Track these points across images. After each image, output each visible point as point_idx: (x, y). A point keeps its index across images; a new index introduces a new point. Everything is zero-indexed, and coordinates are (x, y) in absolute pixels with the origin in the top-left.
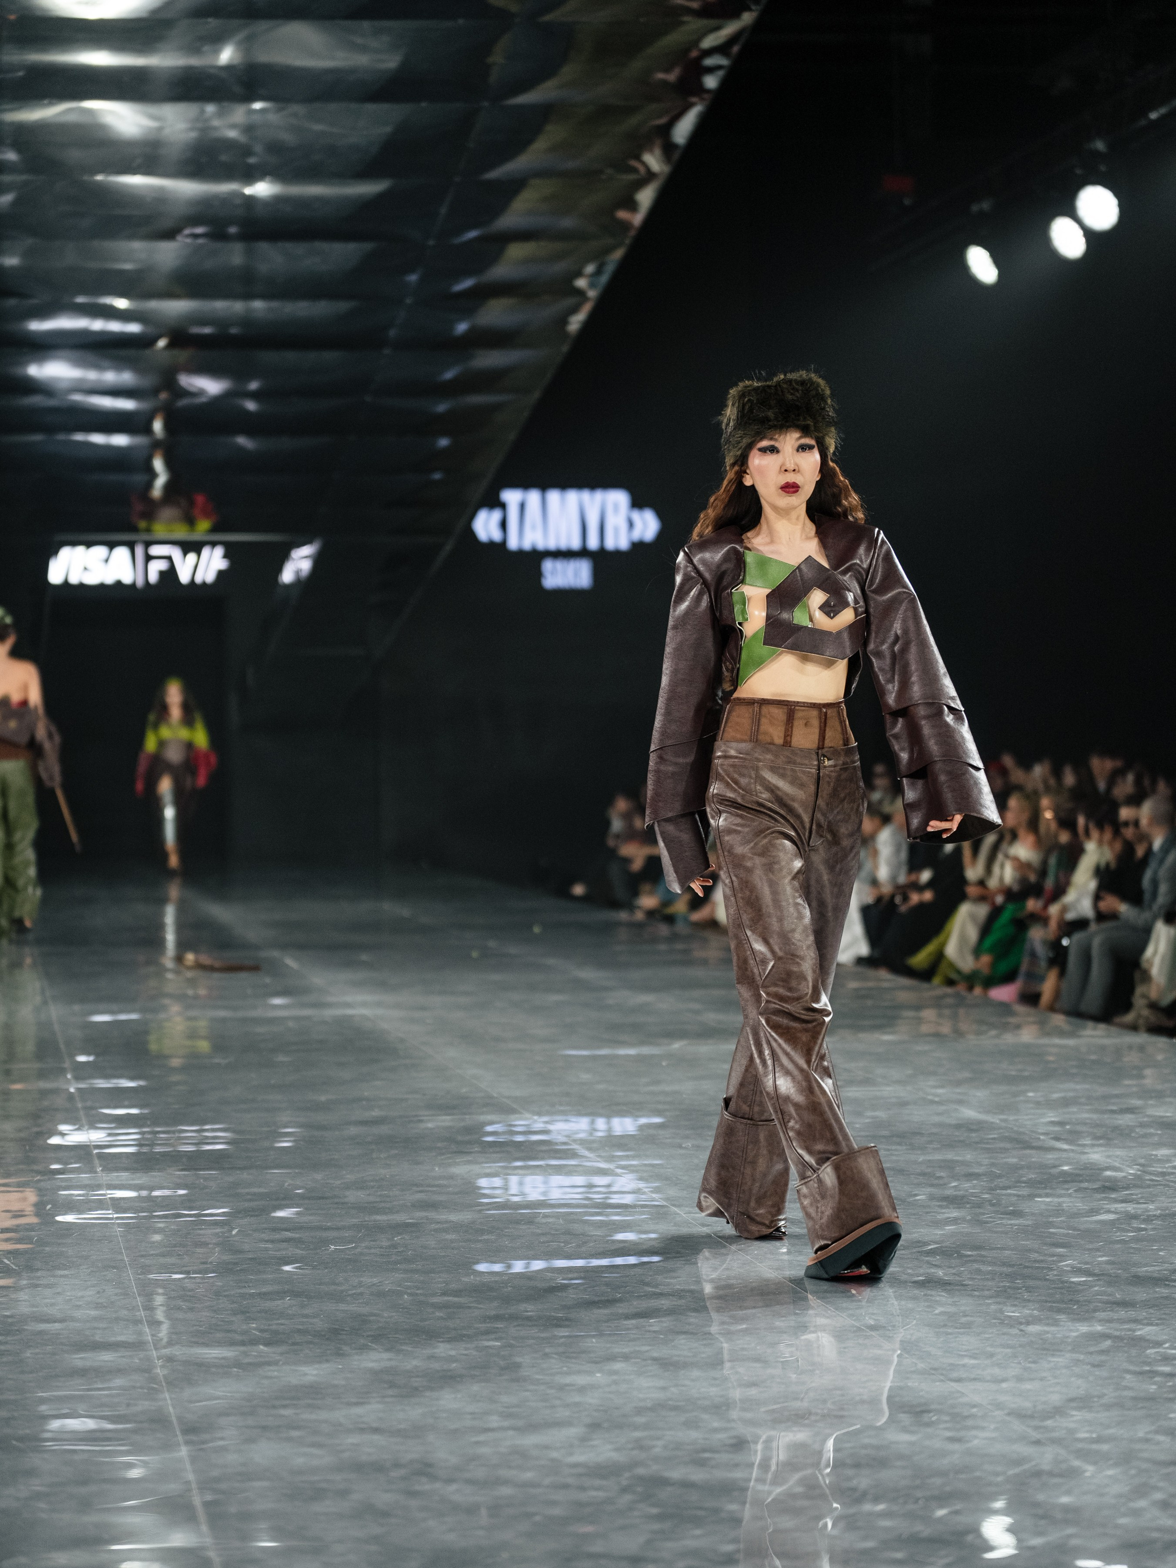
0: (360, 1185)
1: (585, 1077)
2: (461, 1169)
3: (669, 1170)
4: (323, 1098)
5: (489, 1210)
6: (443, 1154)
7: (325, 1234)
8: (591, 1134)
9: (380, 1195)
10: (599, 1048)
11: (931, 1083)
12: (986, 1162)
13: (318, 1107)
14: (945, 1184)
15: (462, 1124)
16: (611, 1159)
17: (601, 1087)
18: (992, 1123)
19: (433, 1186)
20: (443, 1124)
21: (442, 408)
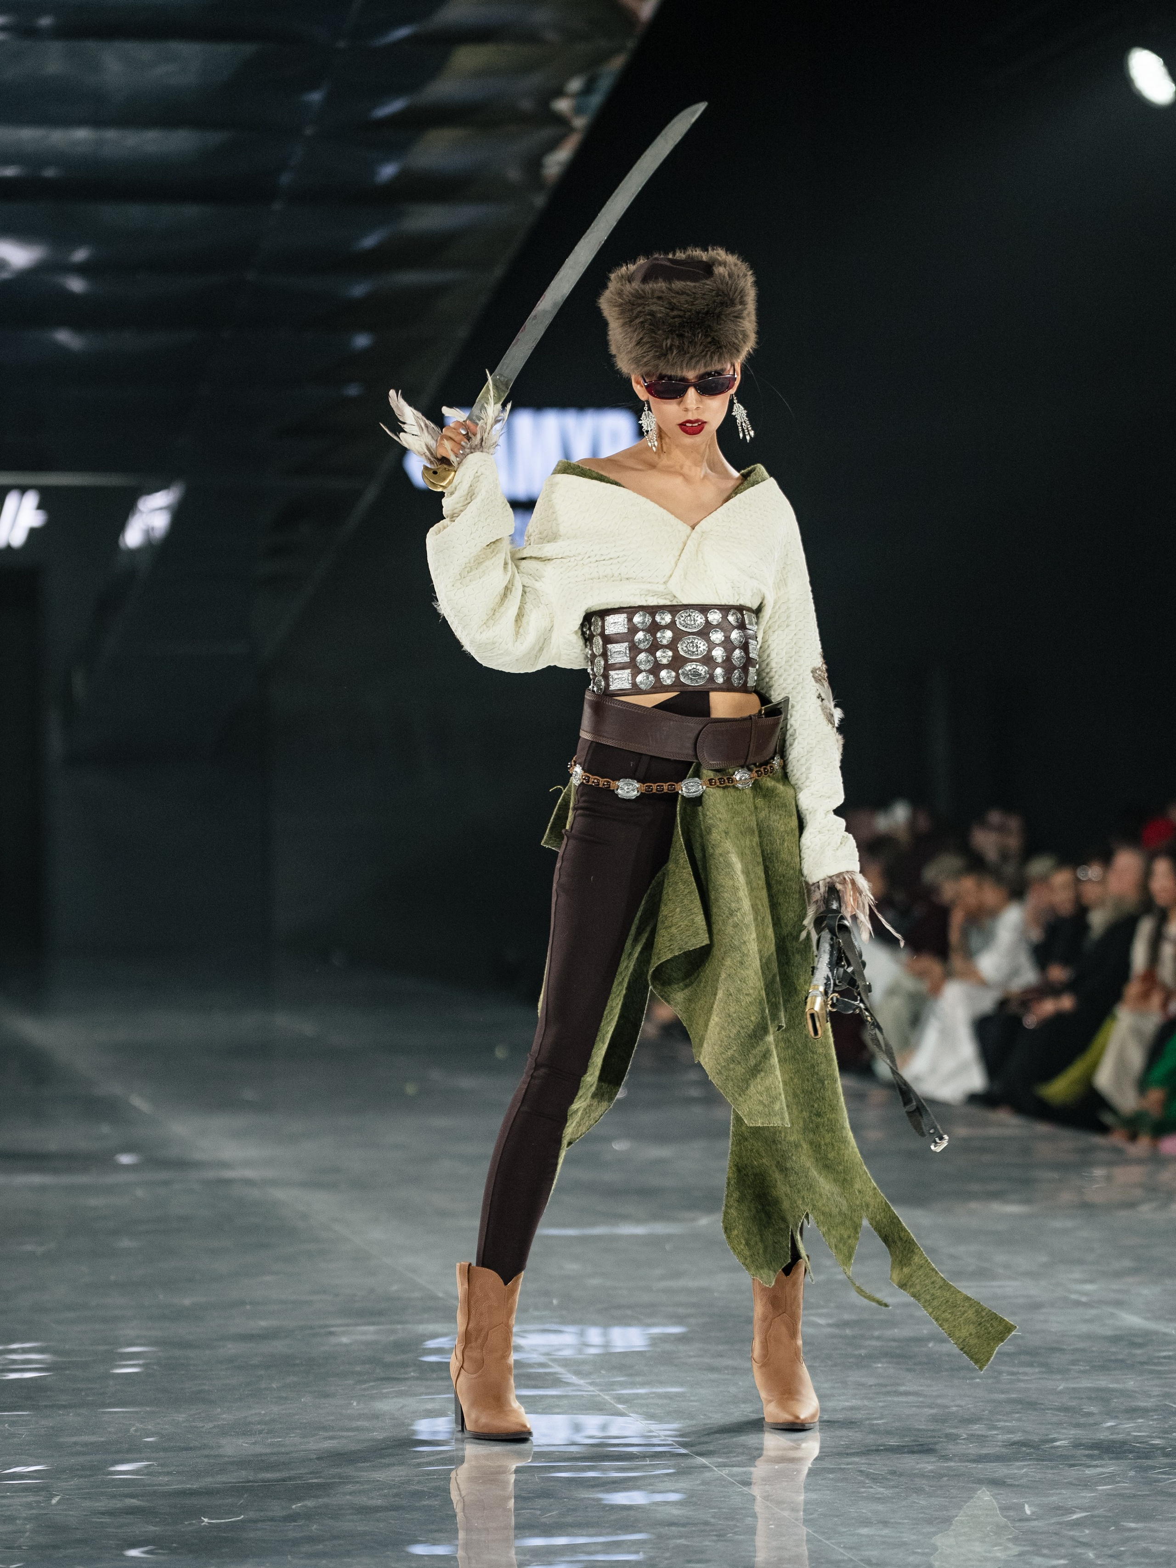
0: (243, 1429)
1: (572, 1267)
2: (388, 1405)
3: (695, 1404)
4: (187, 1302)
5: (430, 1464)
6: (365, 1382)
7: (188, 1501)
8: (580, 1352)
9: (272, 1444)
10: (593, 1224)
11: (1077, 1275)
12: (1156, 1391)
13: (180, 1315)
14: (1096, 1424)
15: (392, 1338)
16: (609, 1386)
17: (595, 1282)
18: (1165, 1334)
19: (348, 1430)
20: (363, 1338)
21: (359, 290)
